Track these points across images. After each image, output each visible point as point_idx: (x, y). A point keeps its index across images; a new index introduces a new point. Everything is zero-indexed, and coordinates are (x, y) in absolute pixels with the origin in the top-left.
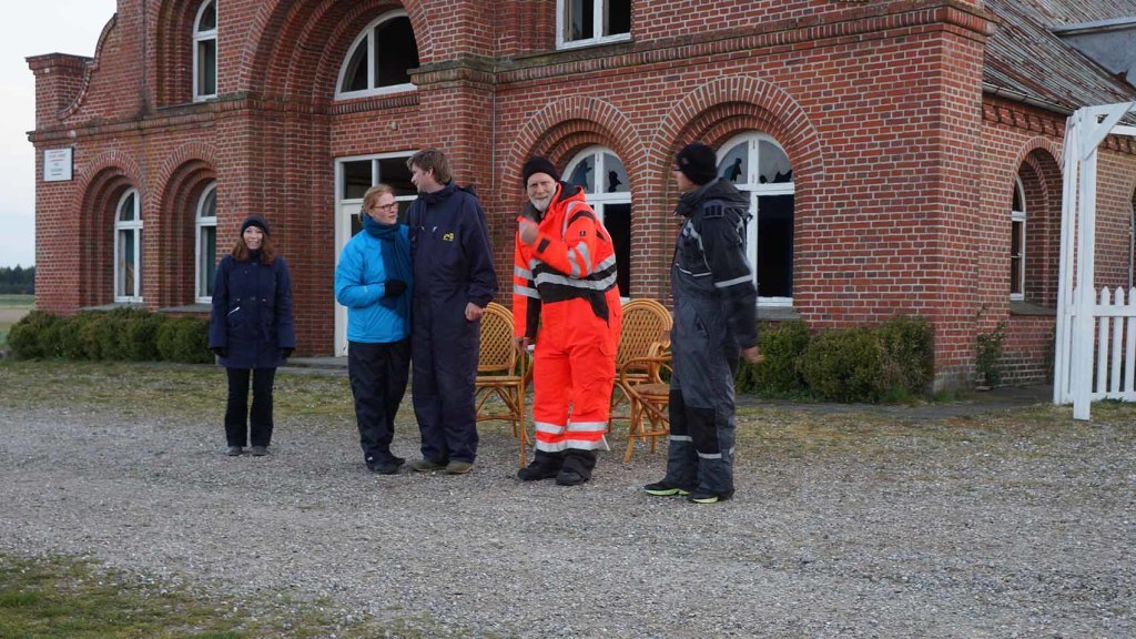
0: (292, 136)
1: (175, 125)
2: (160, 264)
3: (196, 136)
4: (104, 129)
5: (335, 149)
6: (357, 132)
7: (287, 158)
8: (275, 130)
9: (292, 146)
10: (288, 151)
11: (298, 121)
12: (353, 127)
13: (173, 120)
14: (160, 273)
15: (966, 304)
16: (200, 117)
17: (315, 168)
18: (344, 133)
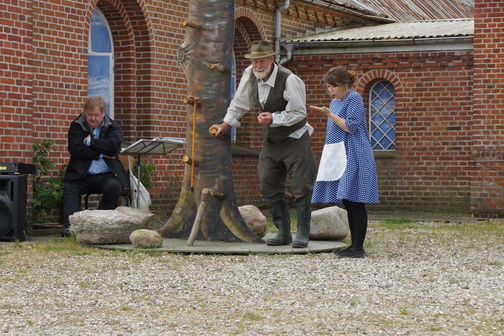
15: (19, 140)
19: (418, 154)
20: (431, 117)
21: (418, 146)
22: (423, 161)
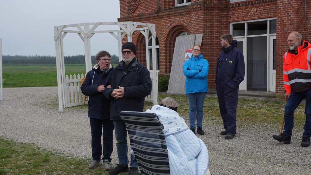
0: (217, 16)
1: (171, 14)
2: (166, 60)
3: (179, 17)
4: (145, 17)
5: (230, 20)
6: (240, 13)
7: (215, 23)
8: (211, 14)
9: (217, 19)
10: (215, 21)
11: (219, 11)
12: (238, 12)
13: (171, 13)
14: (166, 63)
16: (181, 11)
17: (223, 26)
18: (234, 14)
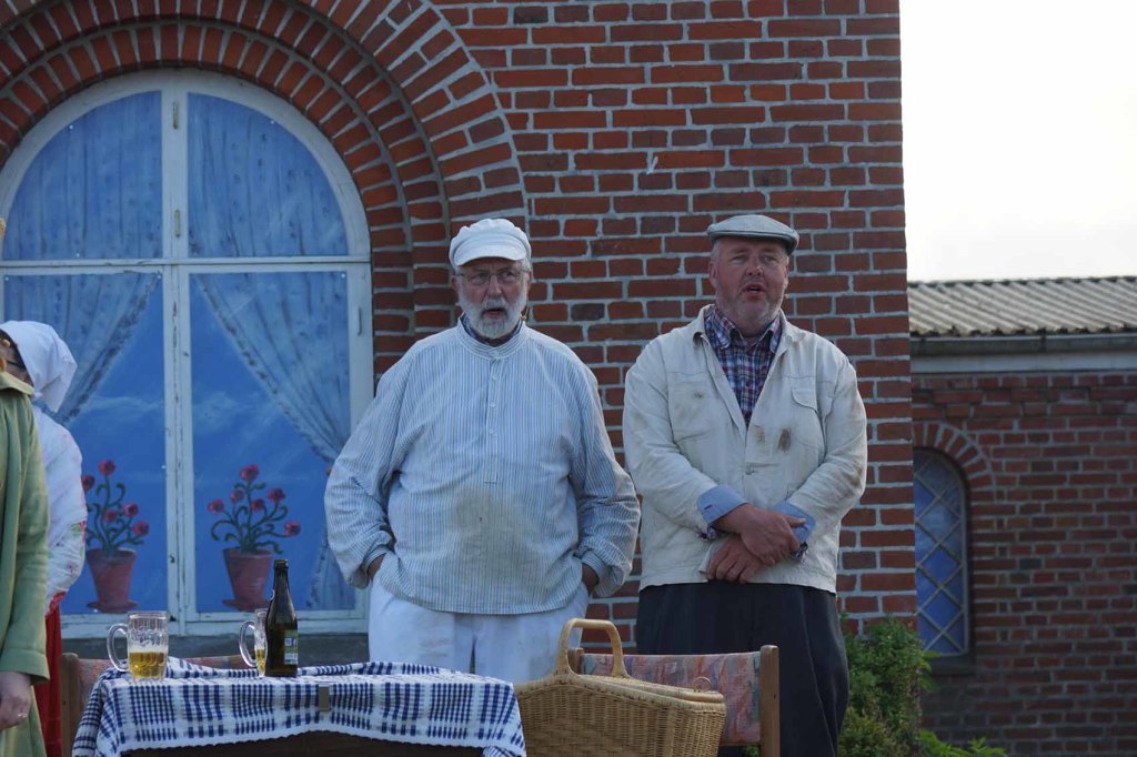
19: (1042, 663)
20: (1077, 556)
21: (1044, 641)
22: (1059, 683)
